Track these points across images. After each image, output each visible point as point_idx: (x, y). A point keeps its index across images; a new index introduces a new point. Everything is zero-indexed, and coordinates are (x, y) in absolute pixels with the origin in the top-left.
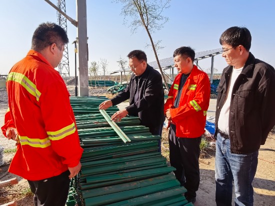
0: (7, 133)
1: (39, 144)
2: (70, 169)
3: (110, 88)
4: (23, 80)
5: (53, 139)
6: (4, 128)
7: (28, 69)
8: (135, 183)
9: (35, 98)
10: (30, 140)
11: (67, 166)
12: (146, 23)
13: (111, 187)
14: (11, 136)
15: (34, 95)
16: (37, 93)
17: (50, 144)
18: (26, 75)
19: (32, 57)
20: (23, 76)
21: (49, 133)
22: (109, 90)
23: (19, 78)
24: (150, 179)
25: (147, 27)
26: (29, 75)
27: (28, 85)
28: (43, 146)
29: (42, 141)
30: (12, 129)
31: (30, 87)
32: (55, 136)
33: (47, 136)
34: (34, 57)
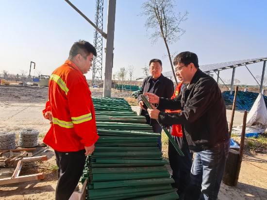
0: (46, 114)
1: (65, 125)
2: (86, 148)
3: (134, 92)
4: (59, 80)
5: (75, 123)
6: (45, 111)
7: (63, 73)
8: (132, 169)
9: (65, 92)
10: (59, 121)
11: (83, 145)
12: (165, 35)
13: (113, 168)
14: (48, 117)
15: (65, 90)
16: (66, 90)
17: (72, 127)
18: (61, 77)
19: (67, 64)
20: (59, 77)
21: (73, 118)
22: (134, 95)
23: (56, 78)
24: (145, 168)
25: (165, 39)
26: (63, 77)
27: (61, 83)
28: (67, 127)
29: (67, 123)
30: (49, 112)
31: (62, 85)
32: (76, 121)
33: (71, 120)
34: (69, 65)
